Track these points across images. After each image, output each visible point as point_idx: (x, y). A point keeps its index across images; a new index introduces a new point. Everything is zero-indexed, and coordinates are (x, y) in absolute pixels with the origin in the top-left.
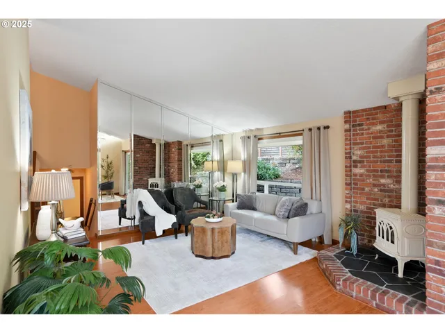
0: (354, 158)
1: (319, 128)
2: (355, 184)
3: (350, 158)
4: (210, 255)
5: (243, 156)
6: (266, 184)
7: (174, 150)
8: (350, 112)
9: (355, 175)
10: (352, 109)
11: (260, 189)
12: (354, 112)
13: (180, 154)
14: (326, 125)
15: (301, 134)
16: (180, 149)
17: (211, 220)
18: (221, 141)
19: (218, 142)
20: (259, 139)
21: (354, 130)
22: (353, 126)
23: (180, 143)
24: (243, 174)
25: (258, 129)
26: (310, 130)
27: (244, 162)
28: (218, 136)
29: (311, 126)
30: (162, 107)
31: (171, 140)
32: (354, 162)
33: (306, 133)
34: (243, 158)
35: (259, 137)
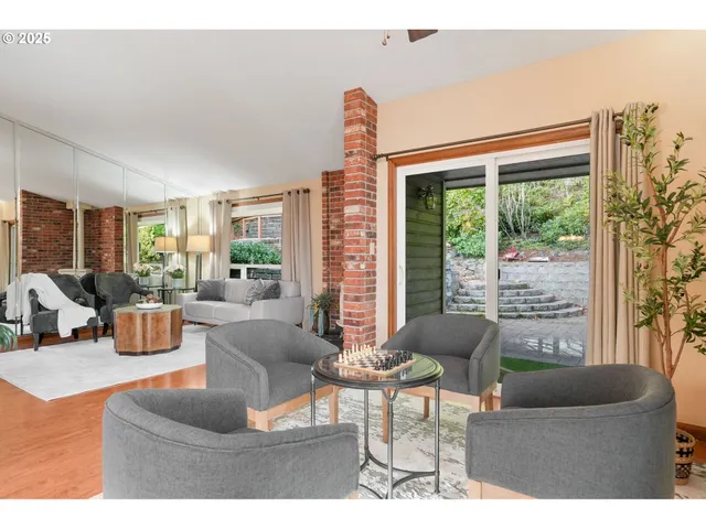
0: (332, 228)
1: (298, 192)
2: (333, 259)
3: (328, 227)
4: (139, 350)
5: (212, 229)
6: (243, 268)
7: (109, 222)
8: (327, 173)
9: (333, 248)
10: (330, 170)
11: (235, 274)
12: (332, 173)
13: (119, 228)
14: (306, 187)
15: (281, 200)
16: (119, 221)
17: (145, 305)
18: (183, 207)
19: (178, 209)
20: (234, 205)
21: (332, 195)
22: (331, 190)
23: (119, 210)
24: (211, 254)
25: (232, 191)
26: (289, 193)
27: (213, 238)
28: (179, 200)
29: (289, 189)
30: (75, 148)
31: (102, 204)
32: (333, 232)
33: (285, 196)
34: (211, 232)
35: (234, 202)
